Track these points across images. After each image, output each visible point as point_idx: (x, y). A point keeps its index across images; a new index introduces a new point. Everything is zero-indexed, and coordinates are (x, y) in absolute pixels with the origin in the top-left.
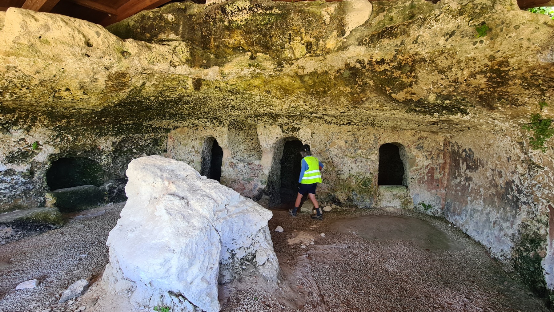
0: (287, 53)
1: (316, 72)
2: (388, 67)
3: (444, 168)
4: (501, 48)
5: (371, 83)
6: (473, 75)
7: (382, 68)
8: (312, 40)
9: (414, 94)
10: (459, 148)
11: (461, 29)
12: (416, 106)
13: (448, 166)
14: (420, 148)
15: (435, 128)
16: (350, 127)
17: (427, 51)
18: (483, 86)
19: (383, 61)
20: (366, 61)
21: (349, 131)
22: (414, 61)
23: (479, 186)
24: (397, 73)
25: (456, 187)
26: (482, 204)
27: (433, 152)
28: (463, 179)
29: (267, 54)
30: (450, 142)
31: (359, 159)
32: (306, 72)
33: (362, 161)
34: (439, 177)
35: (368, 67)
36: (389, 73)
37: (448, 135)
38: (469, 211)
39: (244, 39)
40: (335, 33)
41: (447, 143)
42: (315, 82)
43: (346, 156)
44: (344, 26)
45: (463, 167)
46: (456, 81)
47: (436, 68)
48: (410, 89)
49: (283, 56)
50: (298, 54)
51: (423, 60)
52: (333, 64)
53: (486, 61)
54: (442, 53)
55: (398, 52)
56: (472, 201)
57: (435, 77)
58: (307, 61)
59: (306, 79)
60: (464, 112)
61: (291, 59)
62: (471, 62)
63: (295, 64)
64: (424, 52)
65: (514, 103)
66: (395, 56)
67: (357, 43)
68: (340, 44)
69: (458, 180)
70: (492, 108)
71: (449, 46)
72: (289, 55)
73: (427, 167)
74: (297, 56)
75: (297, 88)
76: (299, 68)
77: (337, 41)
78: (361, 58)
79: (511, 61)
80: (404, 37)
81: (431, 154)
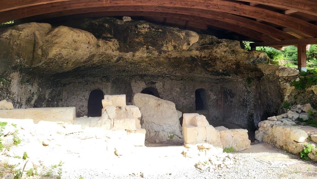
0: (164, 48)
1: (177, 57)
2: (207, 59)
3: (221, 99)
4: (238, 58)
5: (200, 64)
6: (232, 65)
7: (205, 59)
8: (176, 45)
9: (215, 69)
10: (227, 90)
11: (228, 51)
12: (215, 73)
13: (223, 98)
14: (211, 91)
15: (218, 81)
16: (182, 81)
17: (219, 56)
18: (235, 68)
19: (205, 57)
20: (199, 56)
21: (182, 83)
22: (215, 58)
23: (235, 104)
24: (210, 62)
25: (227, 106)
26: (237, 110)
27: (217, 92)
28: (229, 102)
29: (154, 47)
30: (223, 87)
31: (187, 97)
32: (172, 57)
33: (188, 98)
34: (220, 103)
35: (199, 58)
36: (207, 61)
37: (222, 84)
38: (233, 114)
39: (144, 40)
40: (186, 44)
41: (222, 88)
42: (175, 61)
43: (181, 96)
44: (189, 41)
45: (229, 97)
46: (228, 66)
47: (222, 62)
48: (214, 67)
49: (162, 49)
50: (170, 49)
51: (218, 58)
52: (185, 55)
53: (235, 61)
54: (223, 57)
55: (210, 55)
56: (233, 110)
57: (221, 64)
58: (173, 53)
59: (171, 60)
60: (229, 75)
61: (166, 51)
62: (231, 61)
63: (167, 53)
64: (218, 56)
65: (242, 73)
66: (209, 56)
67: (196, 49)
68: (188, 48)
69: (228, 103)
70: (237, 75)
71: (225, 55)
72: (165, 49)
73: (215, 99)
74: (169, 50)
75: (165, 63)
76: (169, 55)
77: (187, 47)
78: (197, 55)
79: (241, 62)
80: (212, 50)
81: (216, 93)
